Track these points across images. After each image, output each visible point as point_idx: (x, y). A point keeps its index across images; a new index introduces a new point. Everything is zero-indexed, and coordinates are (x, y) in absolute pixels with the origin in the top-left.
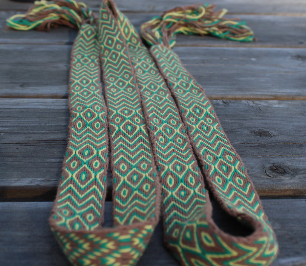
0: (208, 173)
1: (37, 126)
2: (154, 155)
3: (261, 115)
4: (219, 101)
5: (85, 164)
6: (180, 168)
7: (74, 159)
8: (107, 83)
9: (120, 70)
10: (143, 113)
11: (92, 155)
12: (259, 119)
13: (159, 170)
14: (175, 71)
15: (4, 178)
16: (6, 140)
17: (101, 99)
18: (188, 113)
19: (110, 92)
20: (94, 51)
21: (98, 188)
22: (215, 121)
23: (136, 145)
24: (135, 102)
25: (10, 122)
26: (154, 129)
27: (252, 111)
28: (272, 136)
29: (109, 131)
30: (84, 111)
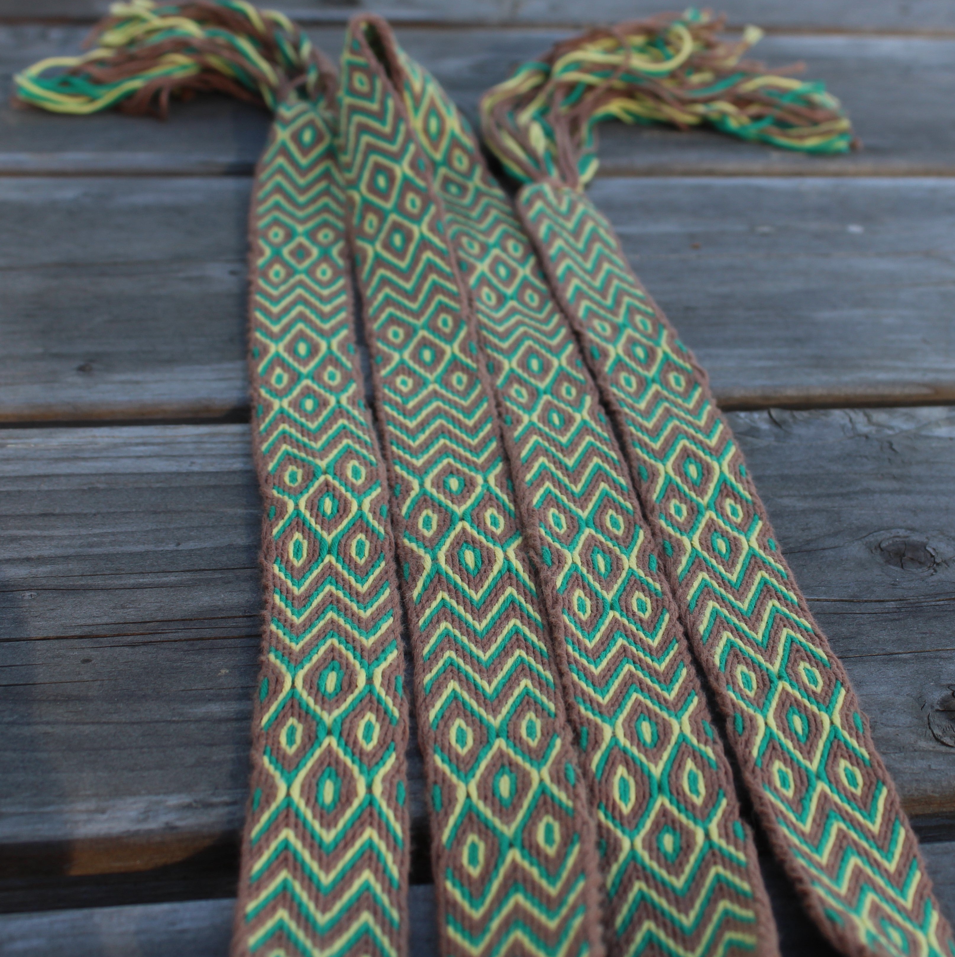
0: (747, 750)
1: (148, 552)
2: (561, 674)
3: (895, 471)
4: (756, 415)
5: (329, 733)
6: (652, 734)
7: (289, 714)
8: (379, 351)
9: (421, 297)
10: (510, 487)
11: (352, 693)
12: (893, 492)
13: (584, 743)
14: (603, 292)
15: (49, 804)
16: (43, 623)
17: (365, 427)
18: (661, 481)
19: (392, 395)
20: (326, 209)
21: (380, 836)
22: (752, 512)
23: (496, 634)
24: (482, 434)
25: (52, 538)
26: (553, 563)
27: (866, 457)
28: (938, 564)
29: (399, 572)
30: (312, 490)
